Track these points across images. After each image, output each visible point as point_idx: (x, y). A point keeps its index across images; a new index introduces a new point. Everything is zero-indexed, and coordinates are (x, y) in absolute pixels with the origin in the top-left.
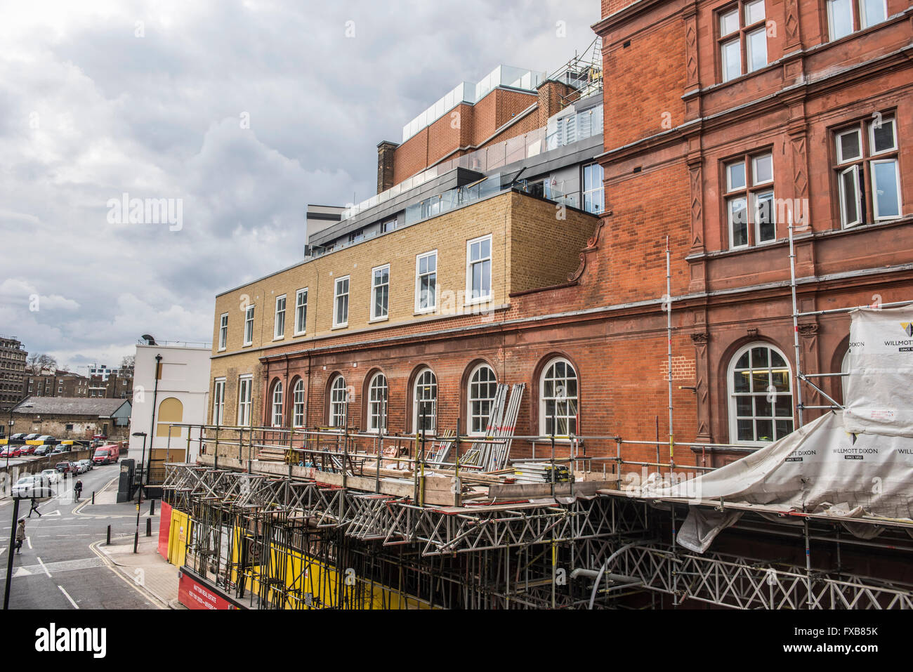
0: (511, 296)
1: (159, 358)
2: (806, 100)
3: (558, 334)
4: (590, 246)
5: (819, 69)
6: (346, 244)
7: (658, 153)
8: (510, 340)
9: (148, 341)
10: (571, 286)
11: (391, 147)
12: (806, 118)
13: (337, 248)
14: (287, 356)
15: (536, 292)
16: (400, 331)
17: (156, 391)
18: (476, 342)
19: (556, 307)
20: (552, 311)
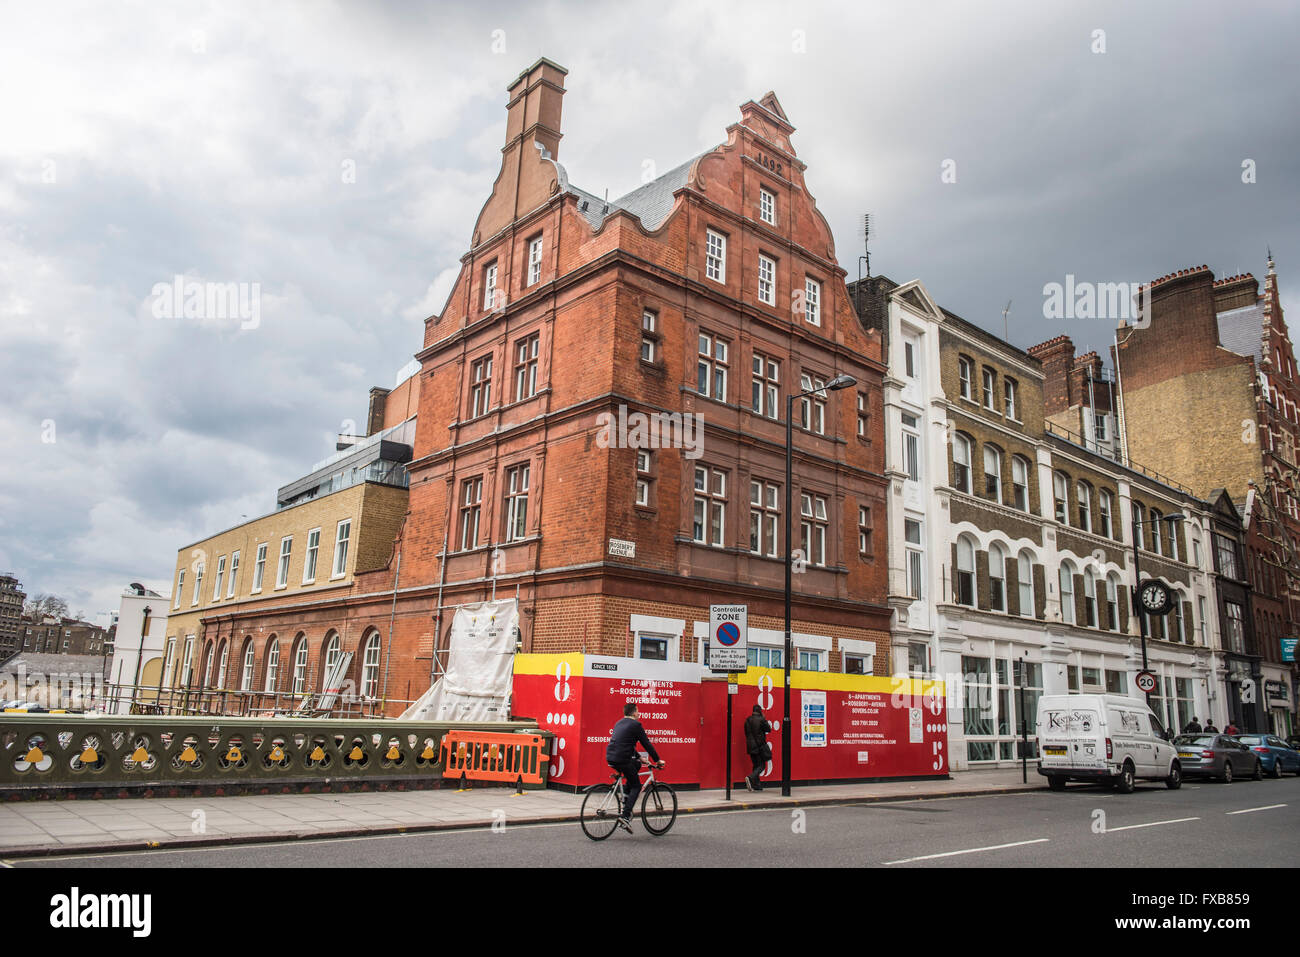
0: (356, 575)
1: (147, 611)
2: (498, 444)
3: (374, 610)
4: (397, 539)
5: (507, 423)
6: (306, 499)
7: (435, 468)
8: (351, 612)
9: (136, 591)
10: (385, 570)
11: (380, 393)
12: (496, 458)
13: (299, 502)
14: (218, 618)
15: (367, 573)
16: (292, 599)
17: (141, 650)
18: (333, 613)
19: (377, 586)
20: (374, 590)
